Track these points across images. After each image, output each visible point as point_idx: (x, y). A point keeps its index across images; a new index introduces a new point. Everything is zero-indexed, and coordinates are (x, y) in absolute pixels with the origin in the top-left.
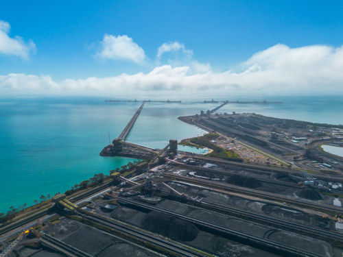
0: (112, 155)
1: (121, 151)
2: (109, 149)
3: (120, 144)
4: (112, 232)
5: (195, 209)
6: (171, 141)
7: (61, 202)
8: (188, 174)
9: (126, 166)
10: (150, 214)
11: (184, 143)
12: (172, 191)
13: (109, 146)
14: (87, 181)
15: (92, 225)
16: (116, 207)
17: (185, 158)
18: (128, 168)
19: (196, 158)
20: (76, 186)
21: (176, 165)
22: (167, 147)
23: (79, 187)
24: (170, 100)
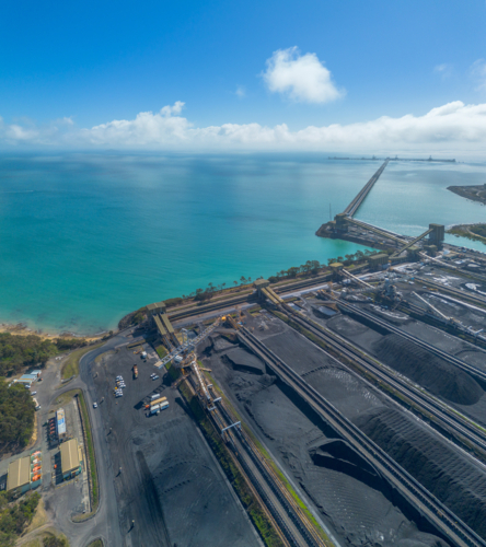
0: (334, 237)
1: (346, 232)
2: (328, 227)
3: (345, 222)
4: (327, 349)
5: (474, 350)
6: (431, 226)
7: (263, 289)
8: (463, 286)
9: (352, 256)
10: (388, 337)
11: (457, 231)
12: (430, 309)
13: (329, 224)
14: (296, 268)
15: (299, 330)
16: (334, 313)
17: (458, 257)
18: (355, 259)
19: (481, 261)
20: (282, 272)
21: (439, 267)
22: (425, 234)
23: (286, 274)
24: (433, 158)
